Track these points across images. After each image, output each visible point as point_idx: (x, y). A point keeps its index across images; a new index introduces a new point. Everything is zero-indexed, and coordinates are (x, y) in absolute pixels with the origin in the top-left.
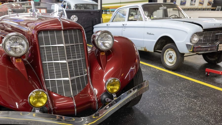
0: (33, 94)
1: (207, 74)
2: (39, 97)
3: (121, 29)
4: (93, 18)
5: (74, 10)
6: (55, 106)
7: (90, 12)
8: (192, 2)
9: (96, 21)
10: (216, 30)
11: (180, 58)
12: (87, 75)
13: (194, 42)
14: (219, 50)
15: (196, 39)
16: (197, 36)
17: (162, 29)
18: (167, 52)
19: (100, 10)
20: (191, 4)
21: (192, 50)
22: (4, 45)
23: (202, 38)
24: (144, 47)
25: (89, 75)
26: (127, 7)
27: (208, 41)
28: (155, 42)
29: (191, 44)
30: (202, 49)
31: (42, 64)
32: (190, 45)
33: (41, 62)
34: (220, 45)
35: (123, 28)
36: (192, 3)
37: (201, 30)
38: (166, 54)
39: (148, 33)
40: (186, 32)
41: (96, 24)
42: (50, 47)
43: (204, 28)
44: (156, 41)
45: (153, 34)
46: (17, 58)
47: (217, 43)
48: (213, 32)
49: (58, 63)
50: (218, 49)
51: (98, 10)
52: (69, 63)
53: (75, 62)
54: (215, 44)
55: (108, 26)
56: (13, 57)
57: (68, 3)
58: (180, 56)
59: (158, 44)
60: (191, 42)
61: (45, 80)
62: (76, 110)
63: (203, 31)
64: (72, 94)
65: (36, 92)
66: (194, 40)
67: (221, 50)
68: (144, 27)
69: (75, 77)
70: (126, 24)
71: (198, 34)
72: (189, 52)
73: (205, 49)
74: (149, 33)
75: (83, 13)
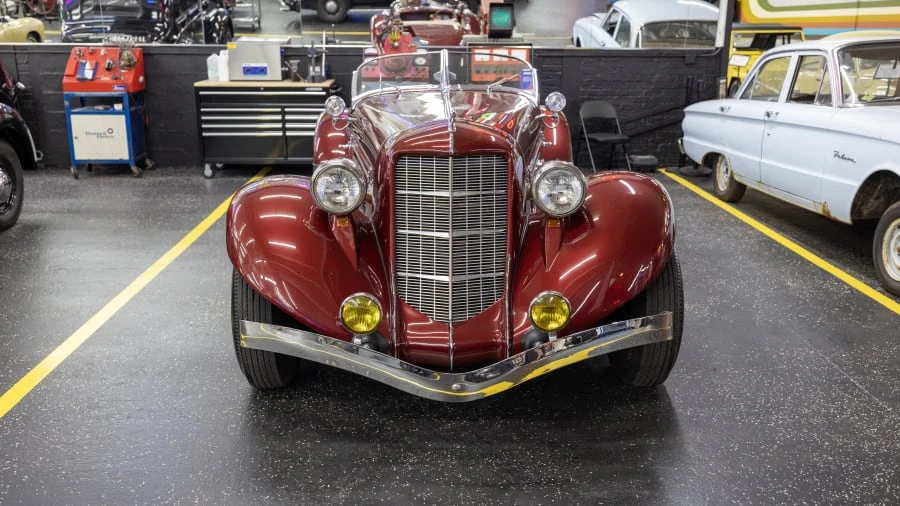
0: (353, 301)
2: (362, 311)
3: (760, 128)
4: (690, 77)
5: (640, 48)
6: (405, 339)
7: (684, 57)
9: (701, 90)
12: (504, 276)
17: (883, 145)
18: (894, 229)
19: (722, 48)
22: (315, 183)
24: (823, 202)
25: (507, 275)
26: (794, 51)
28: (853, 187)
31: (396, 234)
33: (395, 229)
35: (767, 126)
38: (892, 237)
39: (837, 155)
41: (698, 100)
42: (419, 195)
44: (857, 184)
45: (852, 160)
46: (341, 216)
49: (432, 238)
51: (713, 48)
52: (454, 239)
53: (473, 238)
55: (725, 113)
56: (332, 214)
57: (623, 18)
59: (875, 196)
61: (396, 275)
62: (452, 358)
64: (450, 318)
65: (360, 298)
68: (828, 131)
69: (467, 278)
70: (777, 113)
74: (841, 155)
75: (655, 60)
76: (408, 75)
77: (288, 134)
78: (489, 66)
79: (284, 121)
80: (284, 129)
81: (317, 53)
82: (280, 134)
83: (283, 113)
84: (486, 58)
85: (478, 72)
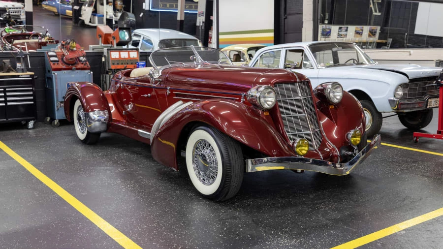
1: (416, 140)
8: (341, 31)
10: (423, 81)
11: (377, 119)
12: (320, 130)
13: (398, 97)
14: (428, 107)
15: (400, 93)
16: (401, 88)
20: (339, 35)
21: (396, 108)
23: (406, 92)
25: (323, 129)
26: (282, 48)
27: (415, 95)
29: (396, 99)
30: (409, 106)
31: (281, 118)
32: (394, 100)
33: (281, 115)
34: (429, 100)
36: (340, 33)
37: (406, 80)
40: (388, 84)
42: (287, 100)
43: (410, 77)
46: (265, 111)
47: (426, 97)
48: (419, 82)
49: (297, 117)
50: (427, 105)
53: (310, 115)
54: (423, 98)
58: (378, 118)
60: (395, 96)
63: (409, 82)
64: (316, 148)
66: (398, 94)
67: (430, 107)
71: (403, 86)
72: (392, 110)
73: (412, 106)
76: (78, 67)
77: (9, 104)
78: (119, 60)
79: (5, 96)
80: (6, 101)
81: (24, 55)
82: (4, 104)
83: (5, 92)
84: (117, 57)
85: (113, 64)
